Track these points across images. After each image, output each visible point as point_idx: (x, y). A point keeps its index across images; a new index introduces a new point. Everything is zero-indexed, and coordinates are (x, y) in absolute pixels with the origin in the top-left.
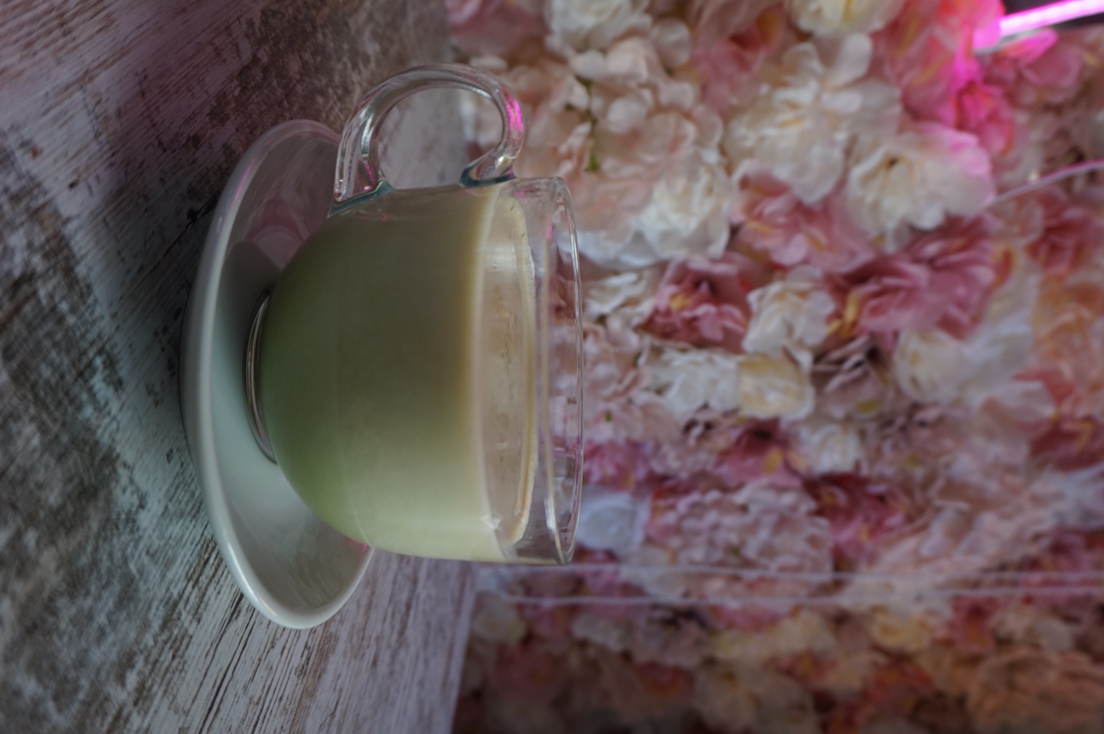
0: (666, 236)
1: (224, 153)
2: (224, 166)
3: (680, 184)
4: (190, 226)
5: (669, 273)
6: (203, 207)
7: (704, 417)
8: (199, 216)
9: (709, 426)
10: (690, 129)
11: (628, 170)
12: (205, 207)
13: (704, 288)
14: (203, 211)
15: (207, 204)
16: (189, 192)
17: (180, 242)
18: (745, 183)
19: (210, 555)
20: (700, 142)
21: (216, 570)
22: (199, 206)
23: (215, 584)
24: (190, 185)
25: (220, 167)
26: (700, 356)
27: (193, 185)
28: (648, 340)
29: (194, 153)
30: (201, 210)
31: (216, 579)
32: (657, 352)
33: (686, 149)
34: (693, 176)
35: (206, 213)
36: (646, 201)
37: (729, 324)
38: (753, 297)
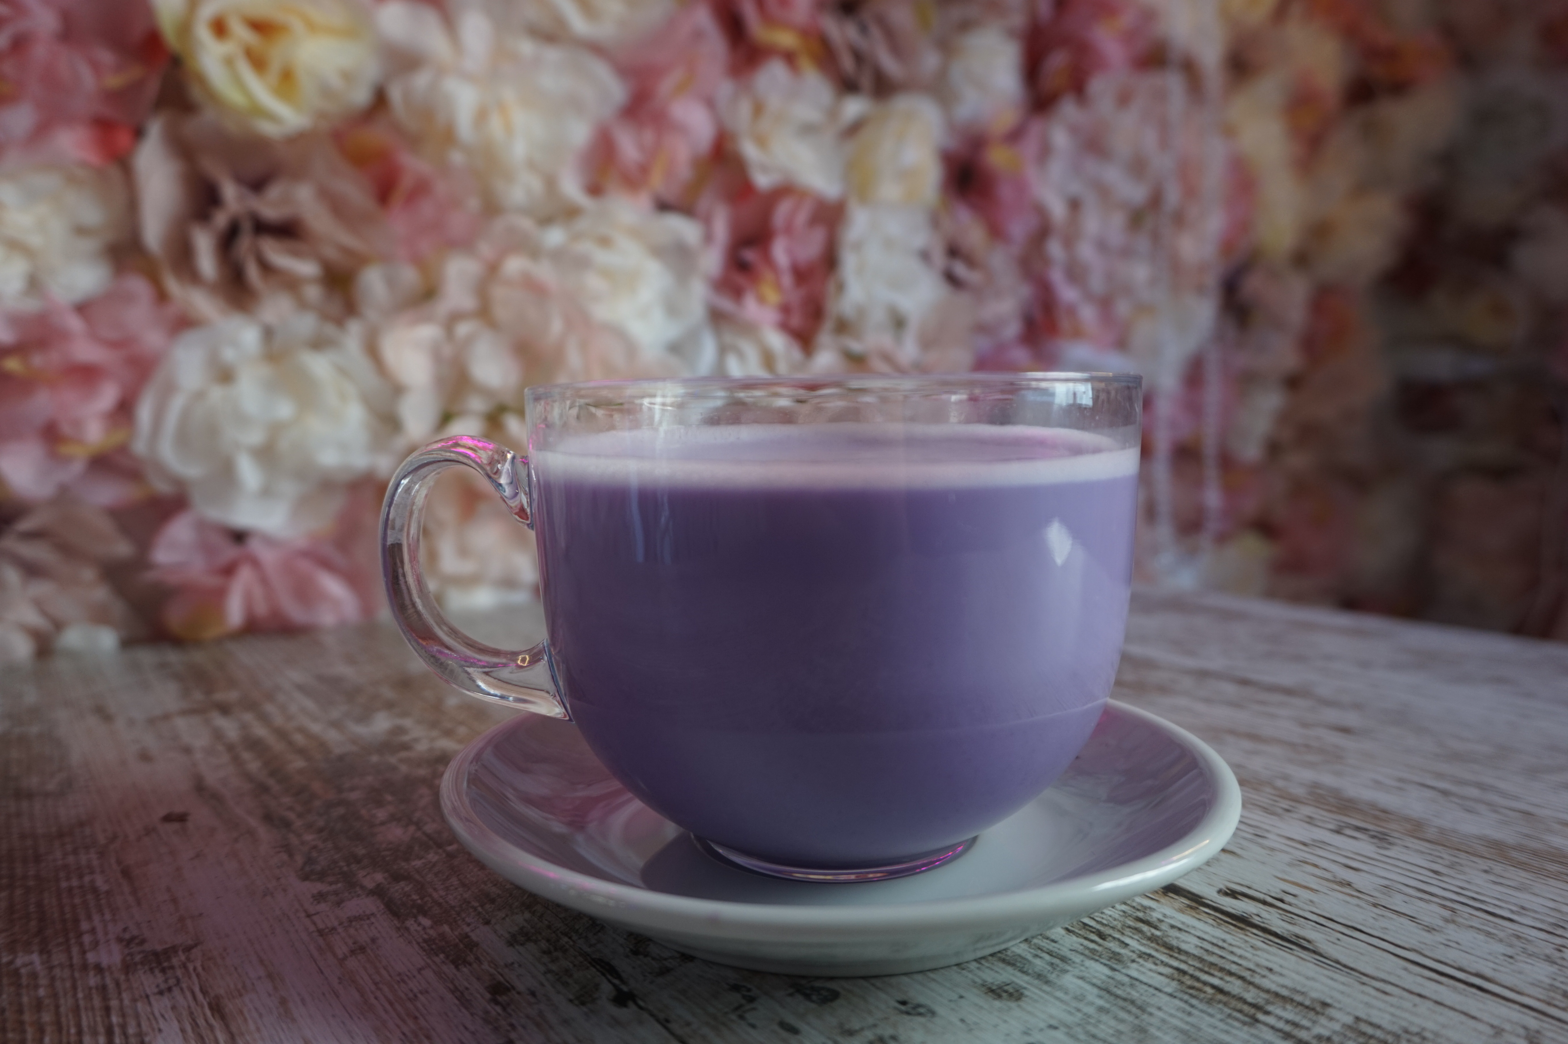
0: (672, 309)
1: (522, 945)
2: (544, 945)
3: (594, 282)
4: (641, 1003)
5: (726, 304)
6: (610, 981)
7: (939, 259)
8: (625, 988)
9: (954, 251)
10: (514, 265)
11: (574, 358)
12: (610, 977)
13: (750, 255)
14: (616, 982)
15: (604, 975)
16: (583, 1003)
17: (667, 1021)
18: (595, 190)
19: (1205, 983)
20: (534, 252)
21: (1231, 974)
22: (606, 988)
23: (1256, 975)
24: (571, 1001)
25: (544, 952)
26: (849, 262)
27: (571, 997)
28: (825, 338)
29: (519, 993)
30: (614, 985)
31: (1247, 974)
32: (843, 327)
33: (544, 272)
34: (582, 263)
35: (618, 976)
36: (619, 333)
37: (802, 217)
38: (763, 181)
